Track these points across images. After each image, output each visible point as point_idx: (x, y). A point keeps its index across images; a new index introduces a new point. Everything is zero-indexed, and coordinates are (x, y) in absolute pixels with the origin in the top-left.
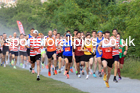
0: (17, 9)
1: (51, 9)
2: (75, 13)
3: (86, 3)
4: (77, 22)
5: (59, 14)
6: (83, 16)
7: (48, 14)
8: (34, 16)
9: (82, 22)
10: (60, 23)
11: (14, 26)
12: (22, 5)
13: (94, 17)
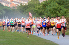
0: (28, 6)
1: (45, 6)
2: (56, 8)
3: (61, 3)
4: (57, 12)
5: (48, 8)
6: (60, 9)
7: (43, 8)
8: (36, 9)
9: (60, 12)
10: (49, 12)
11: (27, 14)
12: (31, 4)
13: (66, 10)
